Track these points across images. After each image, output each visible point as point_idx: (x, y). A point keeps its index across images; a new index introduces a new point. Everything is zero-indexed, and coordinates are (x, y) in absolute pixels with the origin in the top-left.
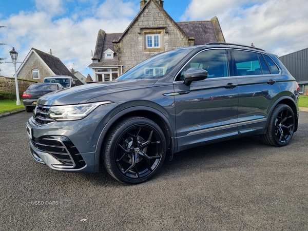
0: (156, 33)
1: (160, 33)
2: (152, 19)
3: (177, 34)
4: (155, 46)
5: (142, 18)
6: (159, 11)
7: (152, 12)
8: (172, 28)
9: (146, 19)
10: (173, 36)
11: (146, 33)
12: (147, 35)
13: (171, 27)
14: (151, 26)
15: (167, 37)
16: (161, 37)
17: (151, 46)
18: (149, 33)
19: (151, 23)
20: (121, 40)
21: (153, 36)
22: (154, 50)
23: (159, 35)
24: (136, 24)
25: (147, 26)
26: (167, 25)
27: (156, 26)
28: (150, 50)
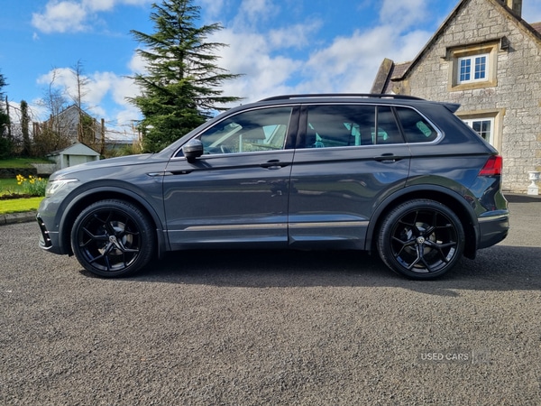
0: (481, 52)
1: (489, 51)
2: (473, 25)
3: (529, 49)
4: (477, 77)
5: (453, 27)
6: (490, 8)
7: (476, 12)
8: (519, 37)
9: (459, 28)
10: (518, 54)
11: (458, 56)
12: (460, 59)
13: (517, 35)
14: (471, 41)
15: (504, 57)
16: (492, 58)
17: (468, 78)
18: (466, 54)
19: (471, 33)
20: (406, 74)
21: (473, 59)
22: (473, 86)
23: (487, 56)
24: (440, 41)
25: (463, 42)
26: (506, 34)
27: (482, 39)
28: (464, 88)
